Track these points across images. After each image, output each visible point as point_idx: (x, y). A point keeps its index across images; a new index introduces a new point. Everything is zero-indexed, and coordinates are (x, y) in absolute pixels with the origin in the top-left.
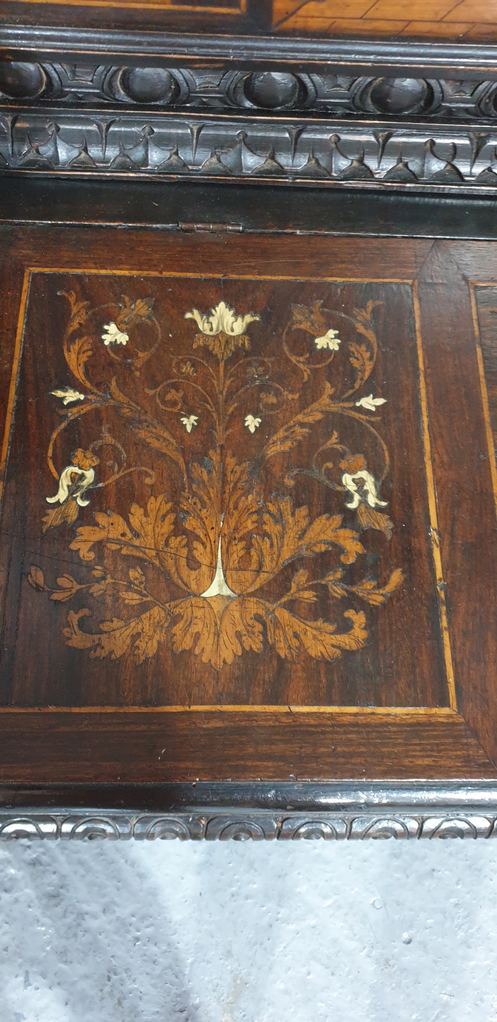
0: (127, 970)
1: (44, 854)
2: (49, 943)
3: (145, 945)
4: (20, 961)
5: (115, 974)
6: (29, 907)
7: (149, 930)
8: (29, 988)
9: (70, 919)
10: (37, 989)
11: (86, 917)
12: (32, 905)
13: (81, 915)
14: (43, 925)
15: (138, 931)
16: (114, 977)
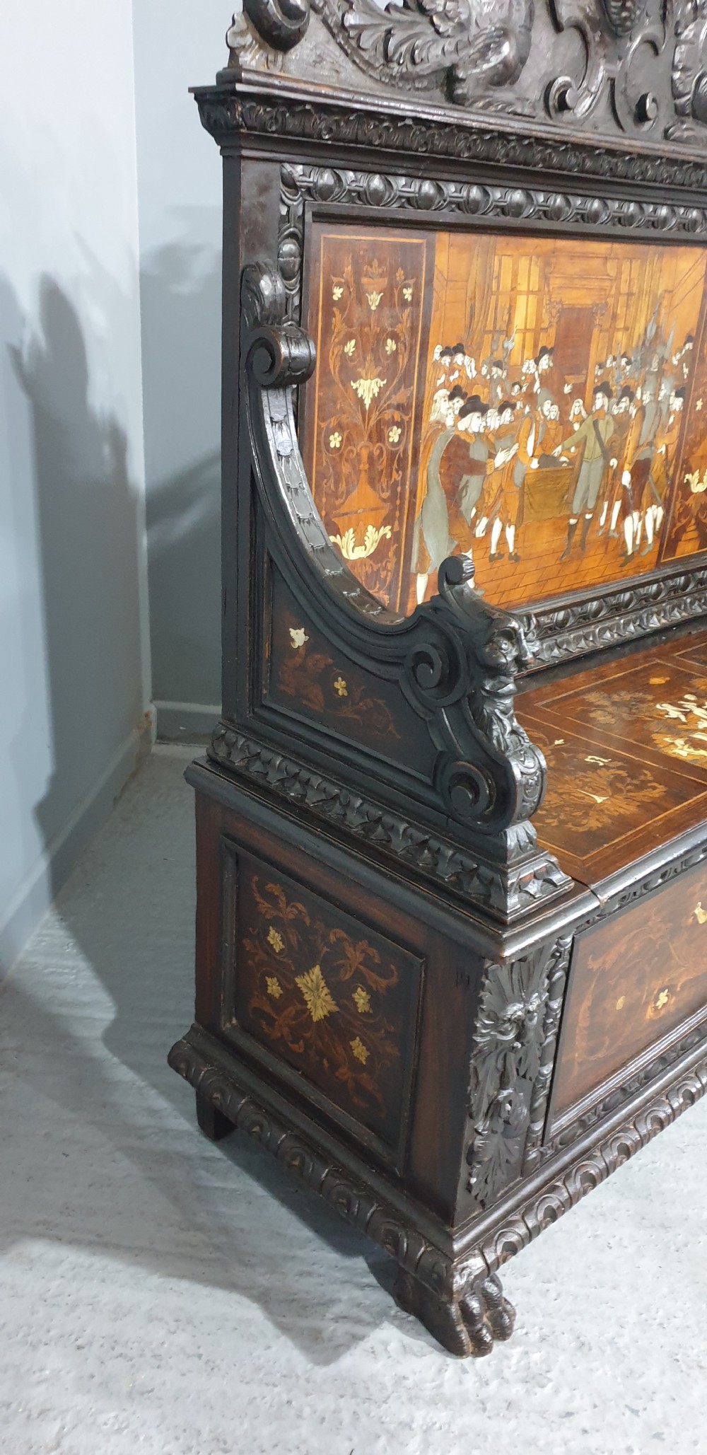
0: (680, 1346)
1: (541, 1329)
2: (615, 1377)
3: (669, 1323)
4: (613, 1403)
5: (677, 1355)
6: (574, 1367)
7: (661, 1313)
8: (640, 1414)
9: (608, 1350)
10: (645, 1409)
11: (616, 1340)
12: (575, 1364)
13: (612, 1342)
14: (598, 1370)
15: (655, 1319)
16: (678, 1357)
